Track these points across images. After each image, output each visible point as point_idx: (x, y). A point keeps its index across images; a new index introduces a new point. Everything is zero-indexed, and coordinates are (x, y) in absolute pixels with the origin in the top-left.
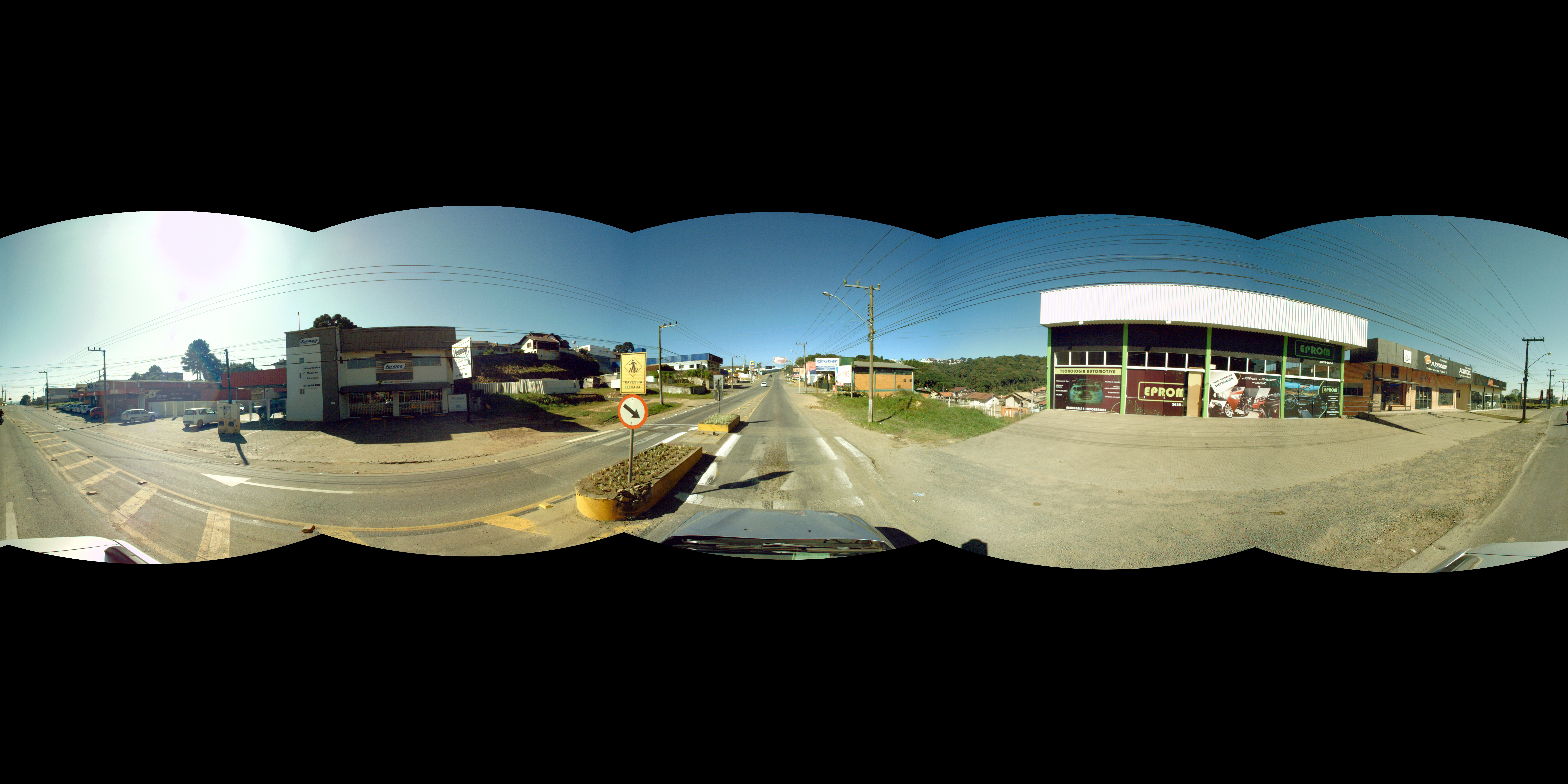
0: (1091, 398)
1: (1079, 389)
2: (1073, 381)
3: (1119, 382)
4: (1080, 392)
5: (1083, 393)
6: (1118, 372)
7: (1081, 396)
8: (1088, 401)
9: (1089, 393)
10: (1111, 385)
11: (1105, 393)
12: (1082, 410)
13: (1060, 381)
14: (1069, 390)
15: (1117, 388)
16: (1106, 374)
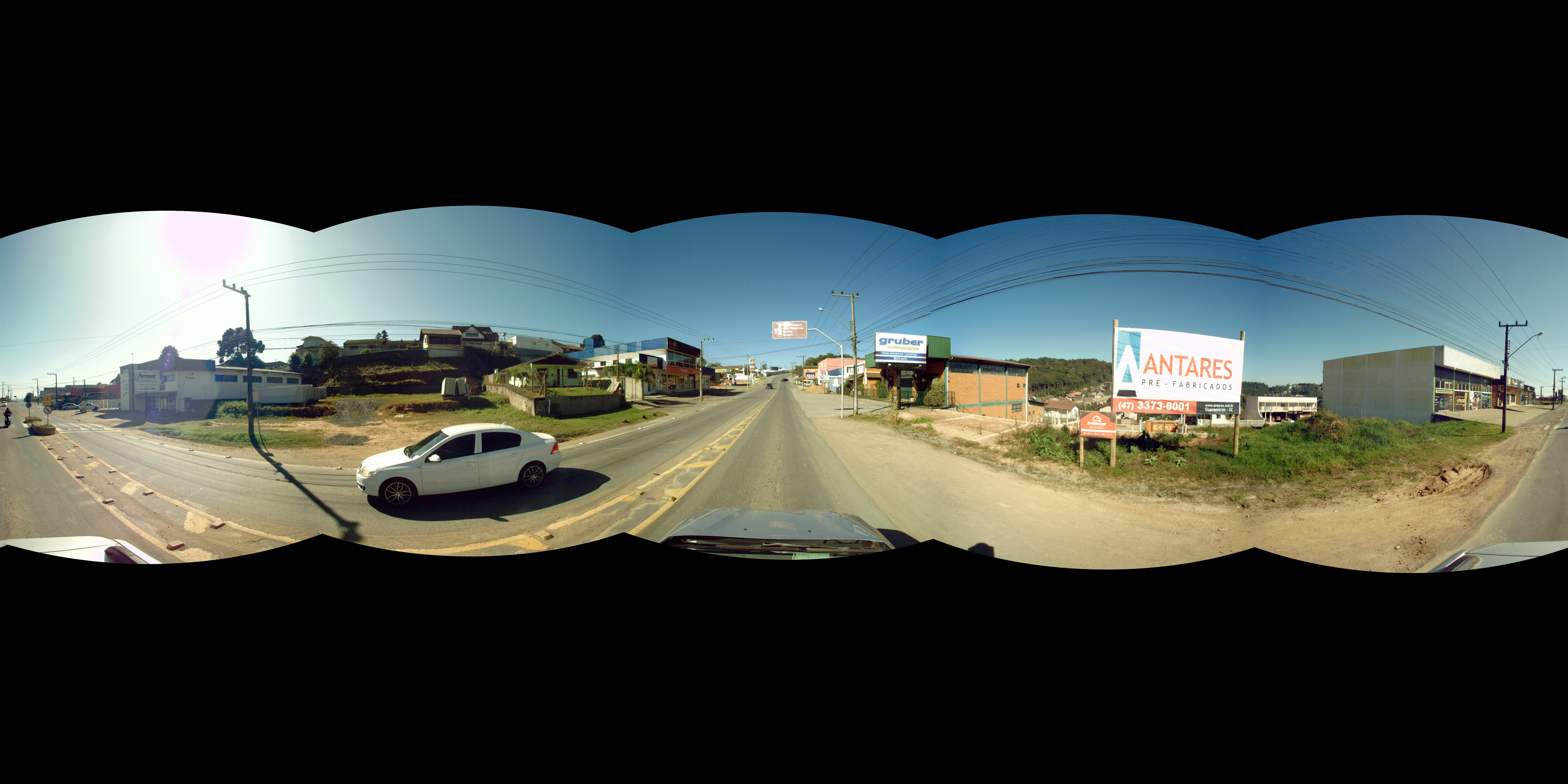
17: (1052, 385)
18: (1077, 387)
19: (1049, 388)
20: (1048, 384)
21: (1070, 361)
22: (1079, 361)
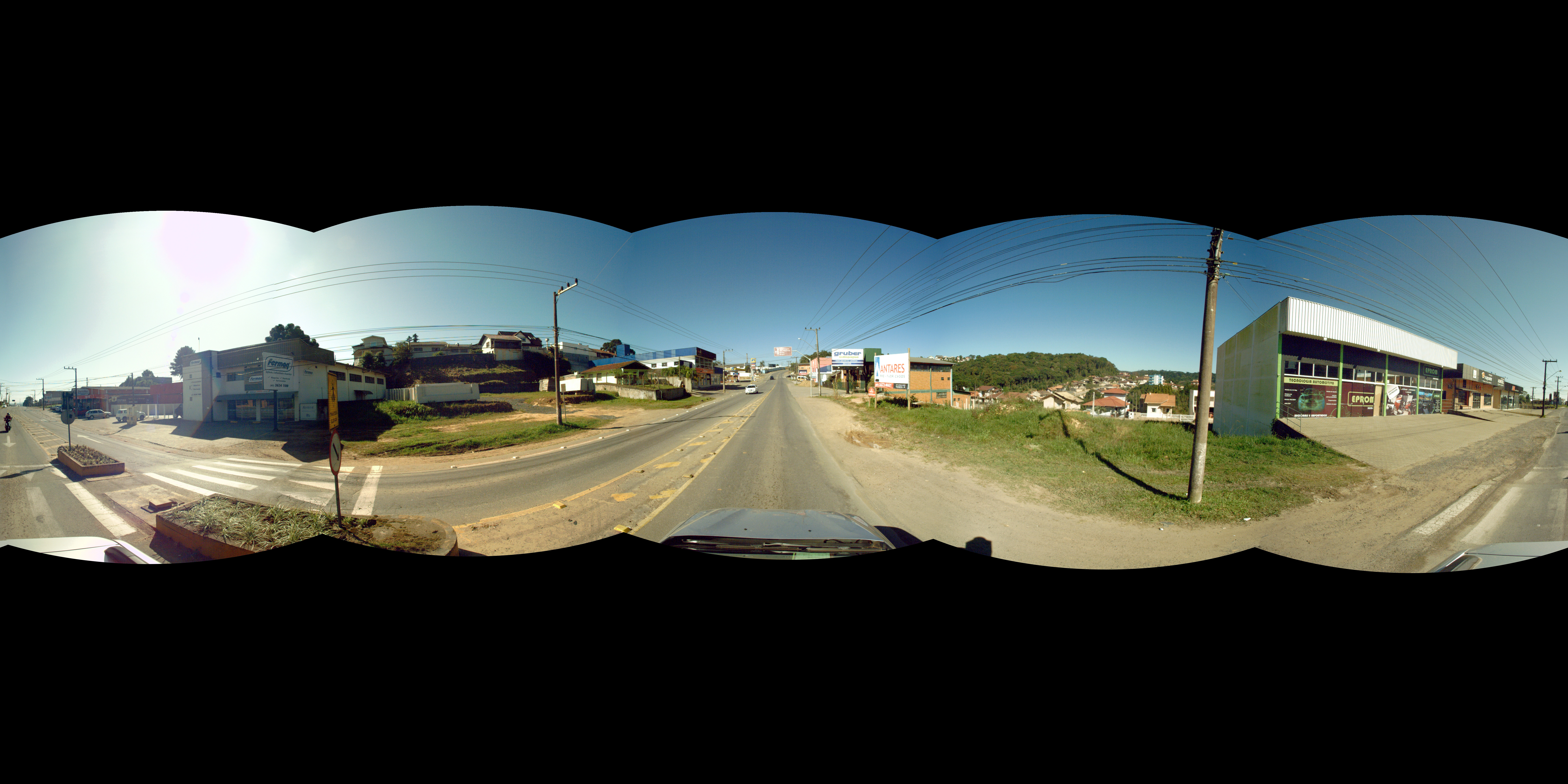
0: (1316, 406)
1: (1306, 398)
2: (1301, 390)
3: (1336, 392)
4: (1307, 401)
5: (1310, 401)
6: (1336, 384)
7: (1308, 404)
8: (1313, 408)
9: (1314, 401)
10: (1331, 394)
11: (1326, 401)
12: (1309, 417)
13: (1289, 390)
14: (1297, 399)
15: (1335, 396)
16: (1327, 385)
17: (1036, 379)
18: (1060, 380)
19: (1032, 381)
20: (1032, 378)
21: (1056, 356)
22: (1066, 355)
